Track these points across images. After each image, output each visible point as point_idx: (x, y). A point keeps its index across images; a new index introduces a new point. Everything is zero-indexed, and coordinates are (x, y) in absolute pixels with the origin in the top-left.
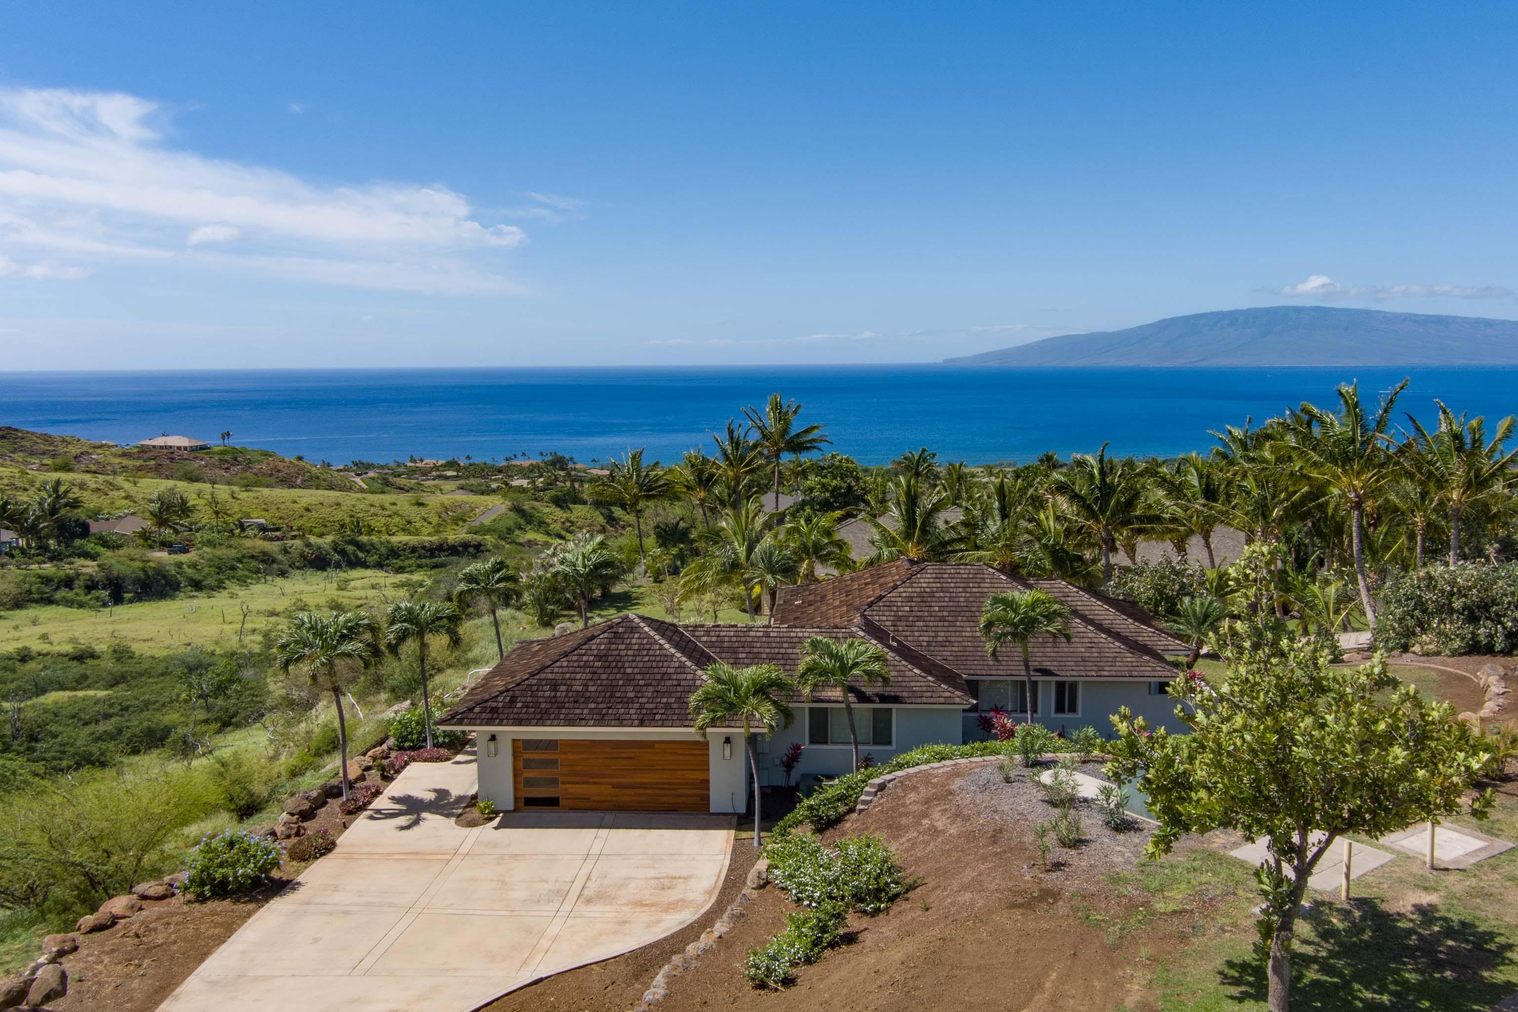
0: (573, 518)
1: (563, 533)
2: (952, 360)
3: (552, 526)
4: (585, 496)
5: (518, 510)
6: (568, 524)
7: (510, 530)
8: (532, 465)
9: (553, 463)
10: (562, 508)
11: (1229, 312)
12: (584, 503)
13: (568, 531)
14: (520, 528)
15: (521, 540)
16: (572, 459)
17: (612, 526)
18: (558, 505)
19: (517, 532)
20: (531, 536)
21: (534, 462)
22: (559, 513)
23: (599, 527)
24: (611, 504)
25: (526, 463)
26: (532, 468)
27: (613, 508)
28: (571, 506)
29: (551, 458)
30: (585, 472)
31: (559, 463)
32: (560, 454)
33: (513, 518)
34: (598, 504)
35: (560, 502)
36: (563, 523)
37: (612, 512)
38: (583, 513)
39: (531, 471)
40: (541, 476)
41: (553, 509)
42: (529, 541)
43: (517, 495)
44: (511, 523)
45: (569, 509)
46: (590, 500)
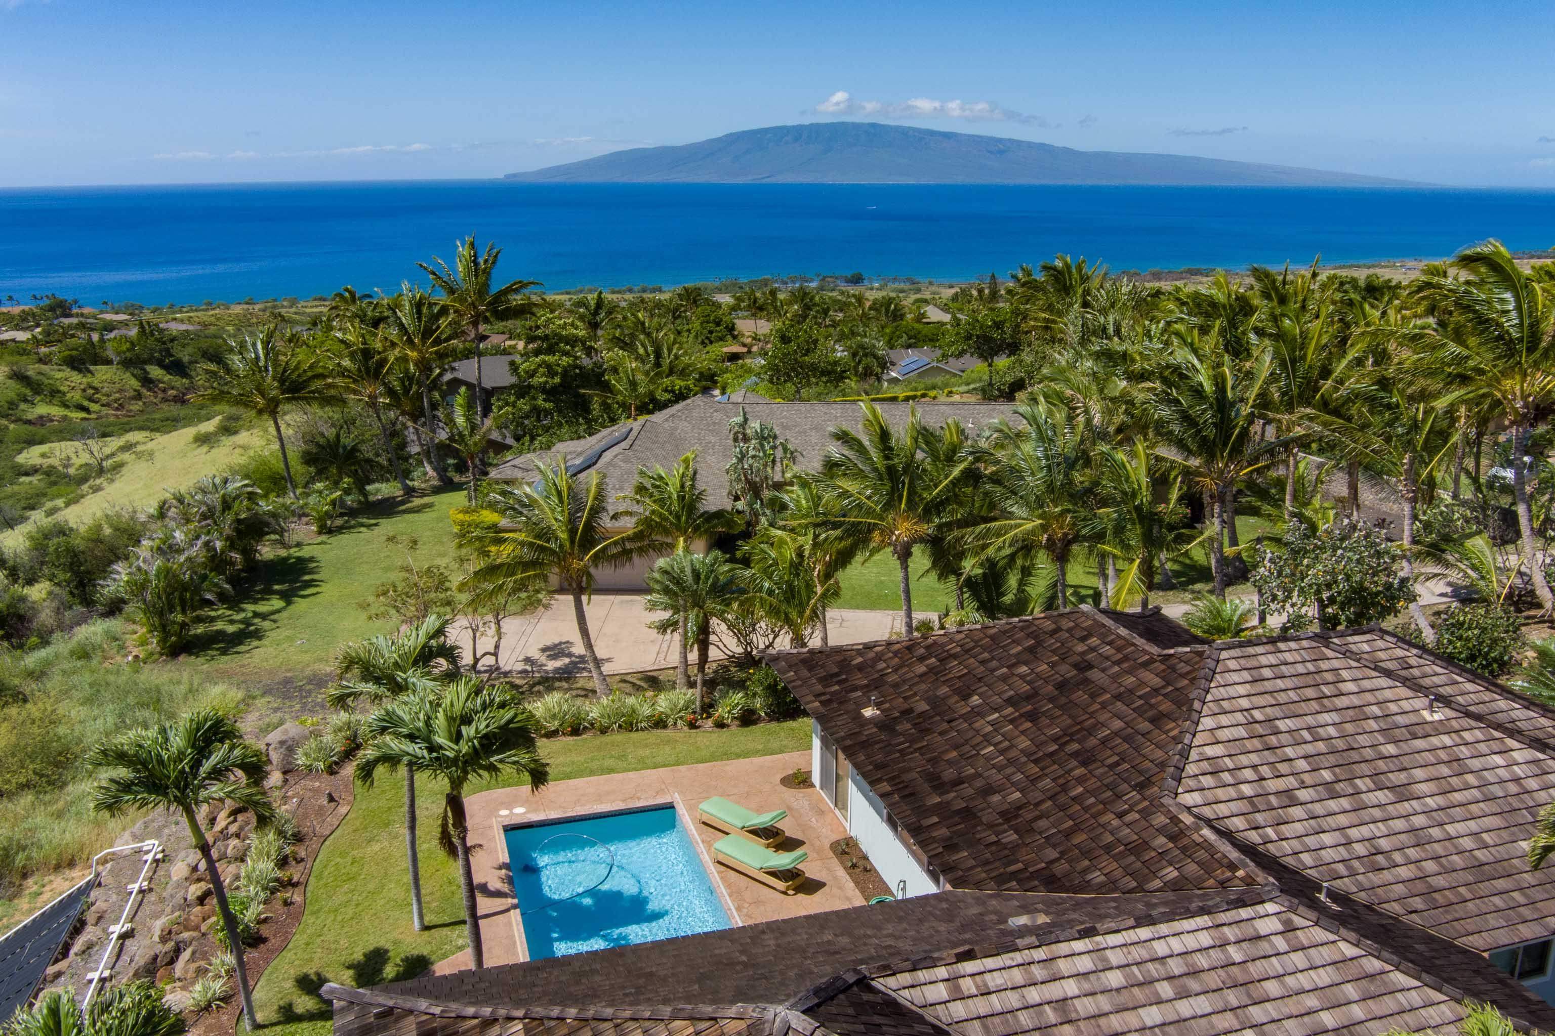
0: (96, 384)
1: (86, 403)
2: (515, 175)
3: (69, 396)
4: (110, 354)
5: (19, 377)
6: (91, 391)
7: (12, 405)
8: (23, 311)
9: (52, 309)
10: (80, 371)
11: (794, 127)
12: (108, 362)
13: (91, 400)
14: (25, 401)
15: (29, 417)
16: (76, 302)
17: (150, 390)
18: (74, 368)
19: (23, 406)
20: (42, 409)
21: (26, 308)
22: (76, 378)
23: (132, 393)
24: (145, 362)
25: (16, 310)
26: (24, 317)
27: (148, 368)
28: (92, 368)
29: (47, 302)
30: (95, 317)
31: (61, 308)
32: (61, 296)
33: (13, 389)
34: (127, 364)
35: (77, 363)
36: (84, 390)
37: (146, 373)
38: (108, 376)
39: (24, 320)
40: (38, 325)
41: (68, 372)
42: (41, 417)
43: (16, 358)
44: (12, 395)
45: (90, 371)
46: (116, 359)
